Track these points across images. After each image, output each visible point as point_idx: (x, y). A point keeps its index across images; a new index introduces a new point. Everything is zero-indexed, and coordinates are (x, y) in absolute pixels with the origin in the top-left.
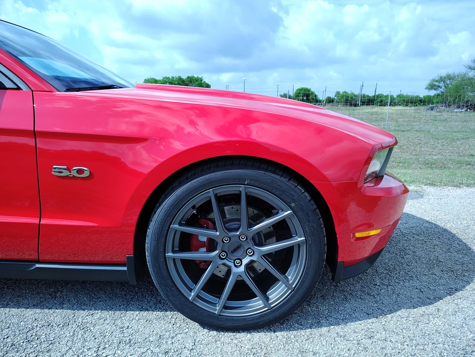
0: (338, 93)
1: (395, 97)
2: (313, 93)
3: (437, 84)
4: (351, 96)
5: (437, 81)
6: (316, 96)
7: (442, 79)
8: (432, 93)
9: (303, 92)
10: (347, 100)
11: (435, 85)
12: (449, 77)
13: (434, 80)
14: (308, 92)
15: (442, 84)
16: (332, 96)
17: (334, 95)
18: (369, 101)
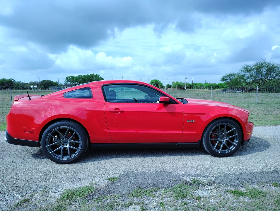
0: (173, 83)
1: (203, 84)
2: (160, 82)
3: (226, 78)
4: (180, 84)
5: (226, 77)
6: (162, 84)
7: (228, 76)
8: (223, 82)
9: (155, 82)
10: (179, 86)
11: (225, 79)
12: (231, 75)
13: (224, 77)
14: (157, 82)
15: (228, 78)
16: (170, 84)
17: (172, 84)
18: (190, 87)
